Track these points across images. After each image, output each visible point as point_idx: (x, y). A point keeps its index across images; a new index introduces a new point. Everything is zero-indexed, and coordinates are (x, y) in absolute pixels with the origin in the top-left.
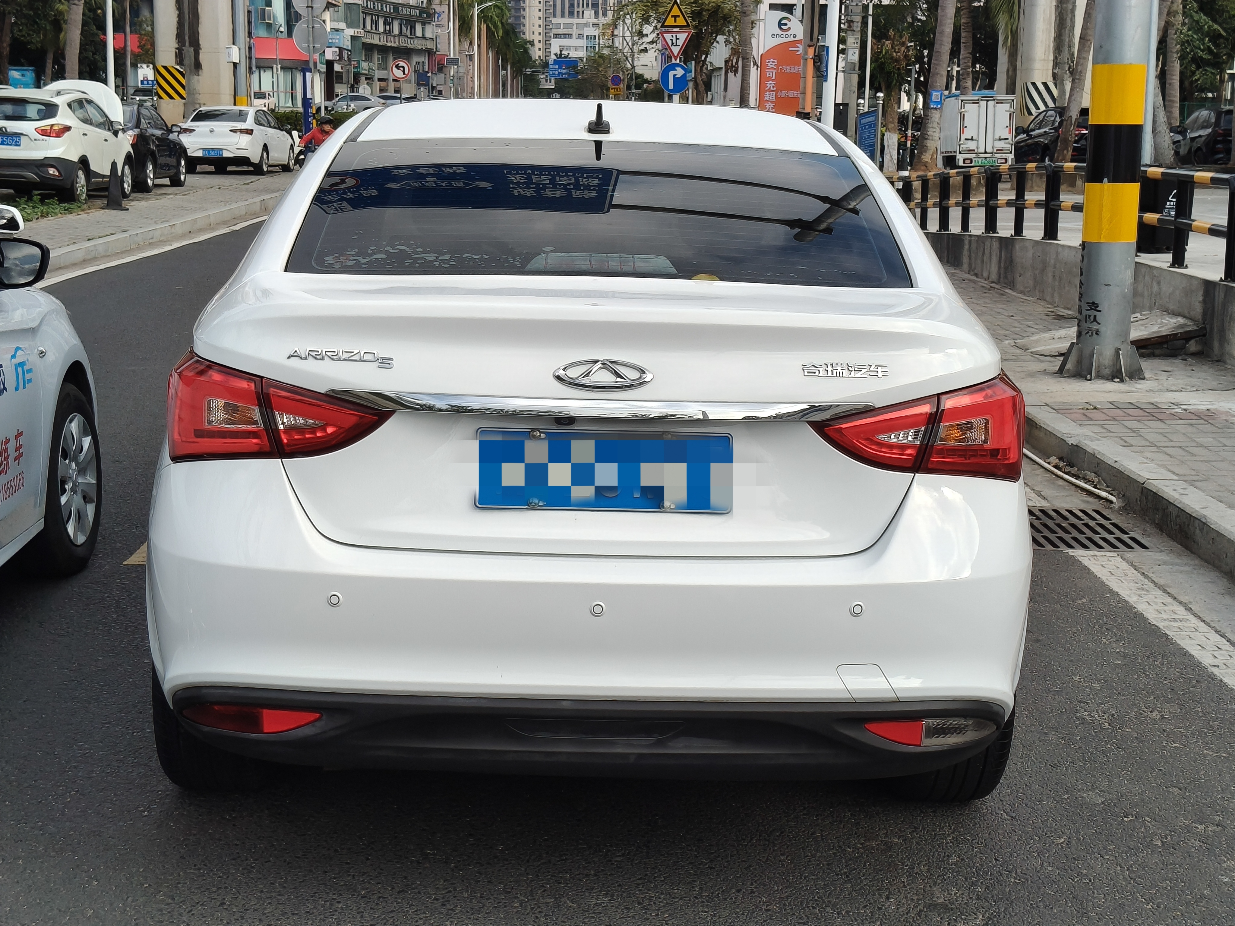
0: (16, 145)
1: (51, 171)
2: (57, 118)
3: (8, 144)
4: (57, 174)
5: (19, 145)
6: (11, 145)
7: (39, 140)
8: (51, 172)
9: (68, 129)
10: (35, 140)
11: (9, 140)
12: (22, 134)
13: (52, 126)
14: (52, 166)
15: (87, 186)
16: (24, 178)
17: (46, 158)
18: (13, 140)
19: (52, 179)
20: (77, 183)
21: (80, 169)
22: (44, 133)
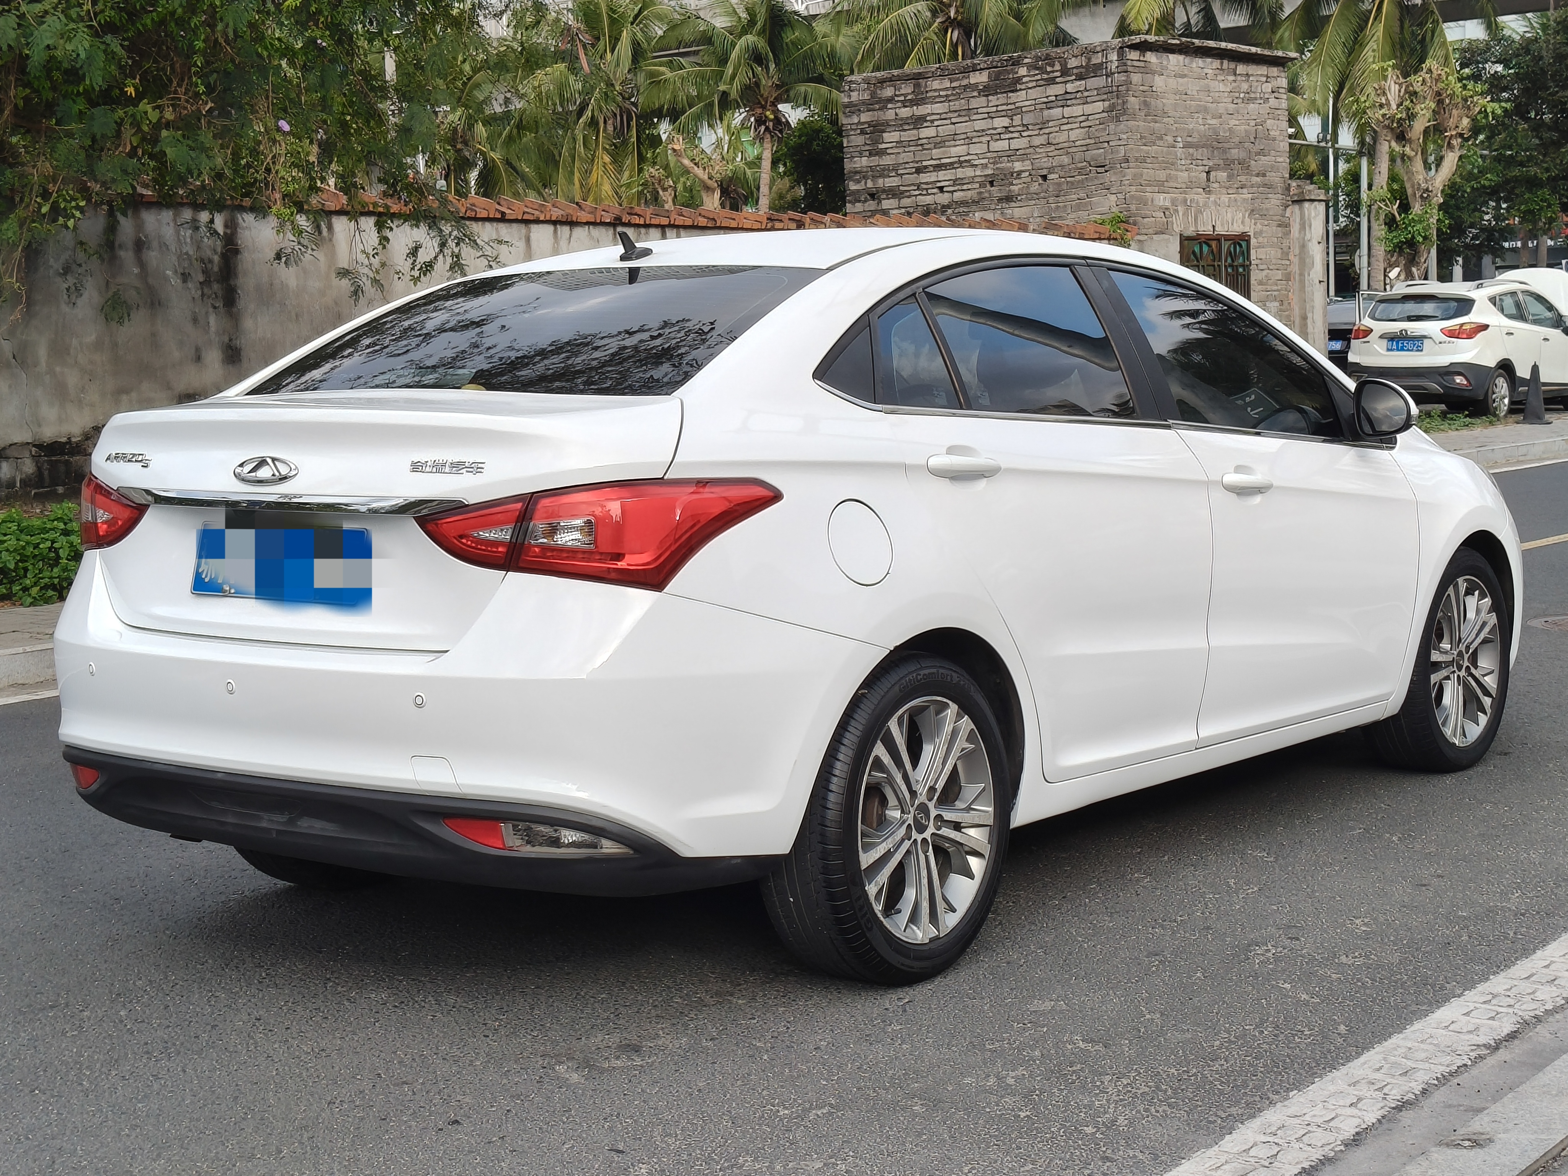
0: (1418, 350)
1: (1459, 379)
2: (1471, 315)
3: (1408, 350)
4: (1465, 383)
5: (1422, 350)
6: (1412, 350)
7: (1445, 342)
8: (1458, 381)
9: (1485, 327)
10: (1440, 343)
11: (1410, 345)
12: (1425, 337)
13: (1462, 325)
14: (1459, 374)
15: (1511, 397)
16: (1426, 389)
17: (1451, 364)
18: (1414, 345)
19: (1460, 389)
20: (1494, 393)
21: (1500, 375)
22: (1452, 334)
